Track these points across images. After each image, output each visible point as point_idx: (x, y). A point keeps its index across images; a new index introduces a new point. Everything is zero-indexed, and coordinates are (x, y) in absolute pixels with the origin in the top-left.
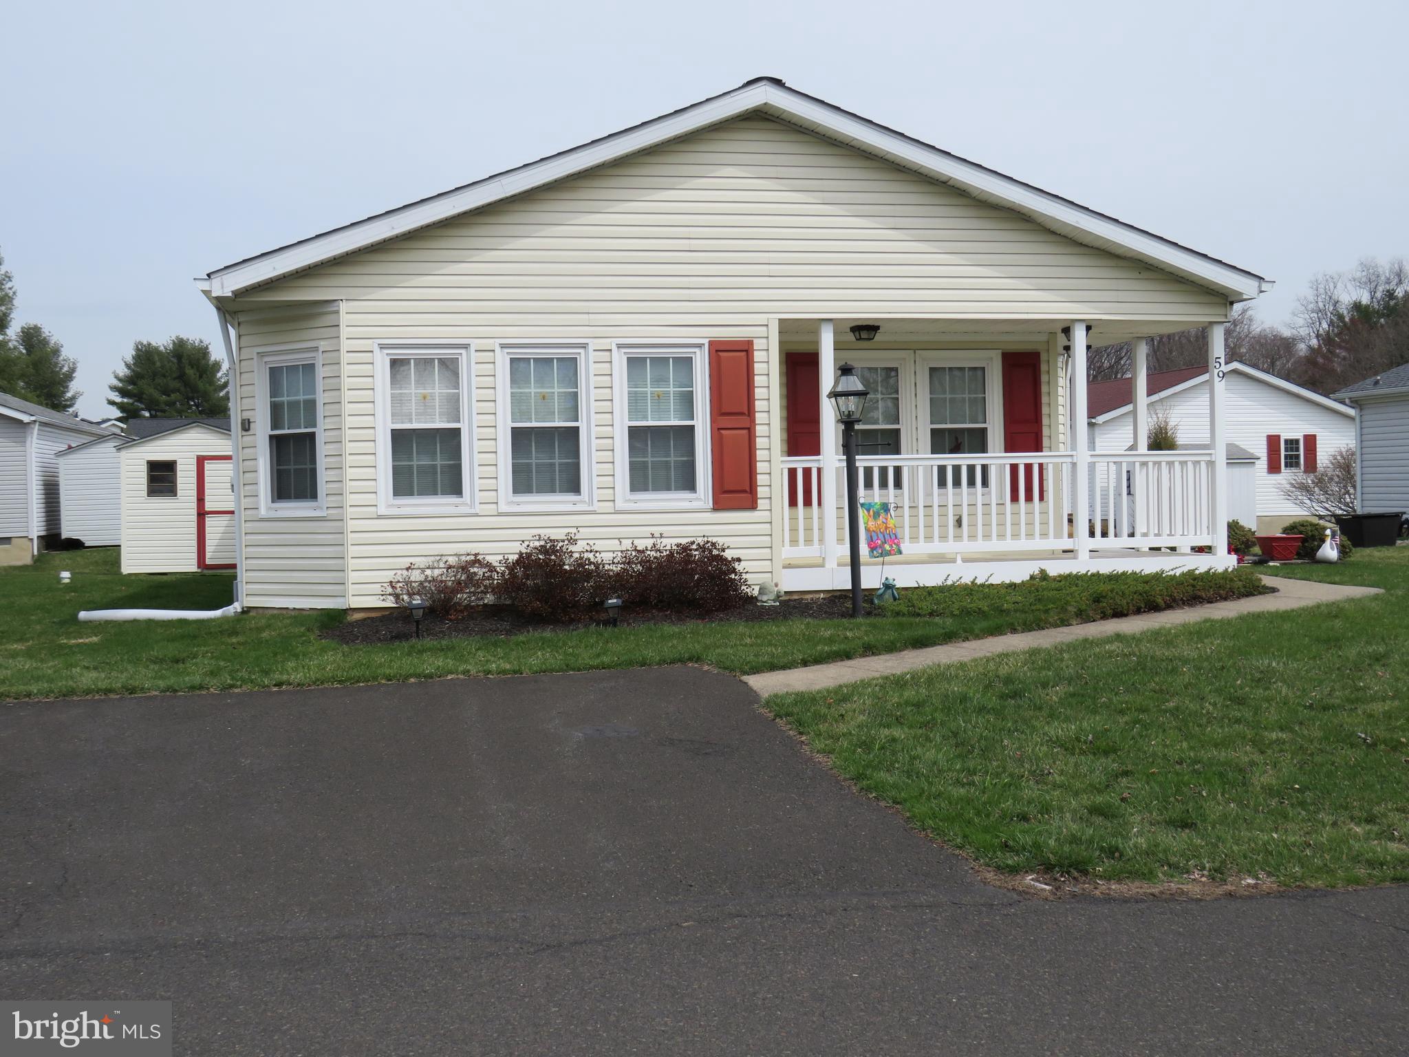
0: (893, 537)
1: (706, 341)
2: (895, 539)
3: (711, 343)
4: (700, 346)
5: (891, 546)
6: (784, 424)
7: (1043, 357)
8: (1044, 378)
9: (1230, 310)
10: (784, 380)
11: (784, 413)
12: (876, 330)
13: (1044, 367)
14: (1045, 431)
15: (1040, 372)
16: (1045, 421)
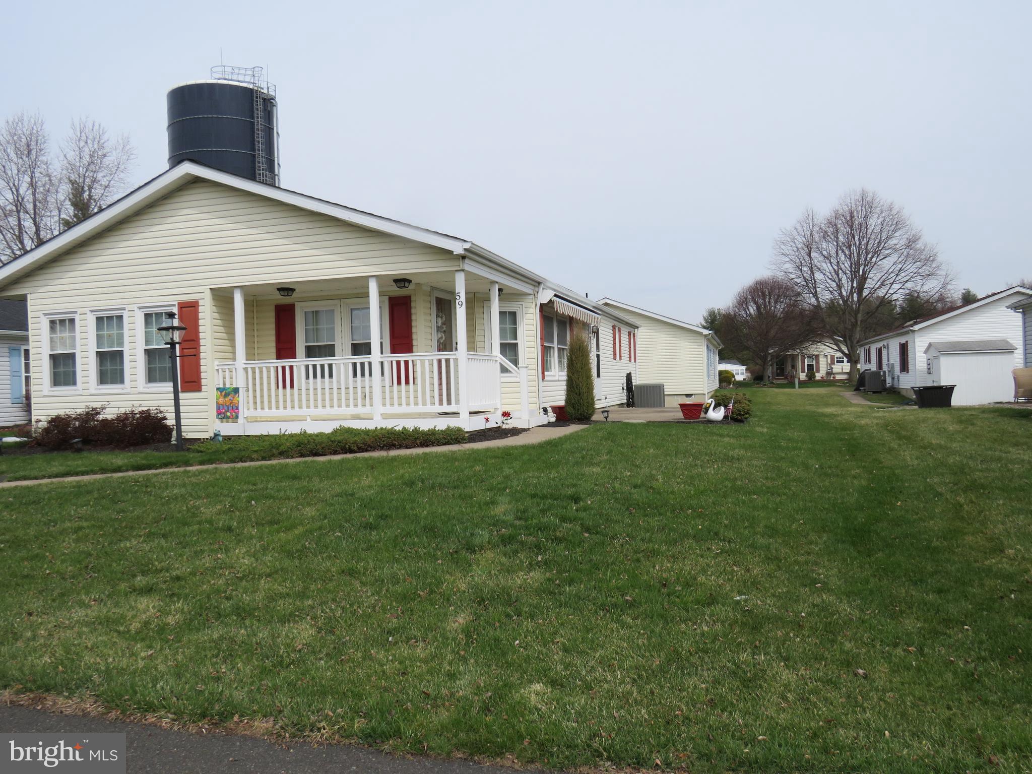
0: (234, 408)
1: (176, 303)
2: (235, 409)
3: (179, 303)
4: (174, 305)
5: (231, 414)
6: (274, 344)
7: (413, 298)
8: (413, 311)
9: (463, 263)
10: (273, 320)
11: (273, 338)
12: (293, 290)
13: (413, 304)
14: (414, 343)
15: (411, 308)
16: (414, 337)
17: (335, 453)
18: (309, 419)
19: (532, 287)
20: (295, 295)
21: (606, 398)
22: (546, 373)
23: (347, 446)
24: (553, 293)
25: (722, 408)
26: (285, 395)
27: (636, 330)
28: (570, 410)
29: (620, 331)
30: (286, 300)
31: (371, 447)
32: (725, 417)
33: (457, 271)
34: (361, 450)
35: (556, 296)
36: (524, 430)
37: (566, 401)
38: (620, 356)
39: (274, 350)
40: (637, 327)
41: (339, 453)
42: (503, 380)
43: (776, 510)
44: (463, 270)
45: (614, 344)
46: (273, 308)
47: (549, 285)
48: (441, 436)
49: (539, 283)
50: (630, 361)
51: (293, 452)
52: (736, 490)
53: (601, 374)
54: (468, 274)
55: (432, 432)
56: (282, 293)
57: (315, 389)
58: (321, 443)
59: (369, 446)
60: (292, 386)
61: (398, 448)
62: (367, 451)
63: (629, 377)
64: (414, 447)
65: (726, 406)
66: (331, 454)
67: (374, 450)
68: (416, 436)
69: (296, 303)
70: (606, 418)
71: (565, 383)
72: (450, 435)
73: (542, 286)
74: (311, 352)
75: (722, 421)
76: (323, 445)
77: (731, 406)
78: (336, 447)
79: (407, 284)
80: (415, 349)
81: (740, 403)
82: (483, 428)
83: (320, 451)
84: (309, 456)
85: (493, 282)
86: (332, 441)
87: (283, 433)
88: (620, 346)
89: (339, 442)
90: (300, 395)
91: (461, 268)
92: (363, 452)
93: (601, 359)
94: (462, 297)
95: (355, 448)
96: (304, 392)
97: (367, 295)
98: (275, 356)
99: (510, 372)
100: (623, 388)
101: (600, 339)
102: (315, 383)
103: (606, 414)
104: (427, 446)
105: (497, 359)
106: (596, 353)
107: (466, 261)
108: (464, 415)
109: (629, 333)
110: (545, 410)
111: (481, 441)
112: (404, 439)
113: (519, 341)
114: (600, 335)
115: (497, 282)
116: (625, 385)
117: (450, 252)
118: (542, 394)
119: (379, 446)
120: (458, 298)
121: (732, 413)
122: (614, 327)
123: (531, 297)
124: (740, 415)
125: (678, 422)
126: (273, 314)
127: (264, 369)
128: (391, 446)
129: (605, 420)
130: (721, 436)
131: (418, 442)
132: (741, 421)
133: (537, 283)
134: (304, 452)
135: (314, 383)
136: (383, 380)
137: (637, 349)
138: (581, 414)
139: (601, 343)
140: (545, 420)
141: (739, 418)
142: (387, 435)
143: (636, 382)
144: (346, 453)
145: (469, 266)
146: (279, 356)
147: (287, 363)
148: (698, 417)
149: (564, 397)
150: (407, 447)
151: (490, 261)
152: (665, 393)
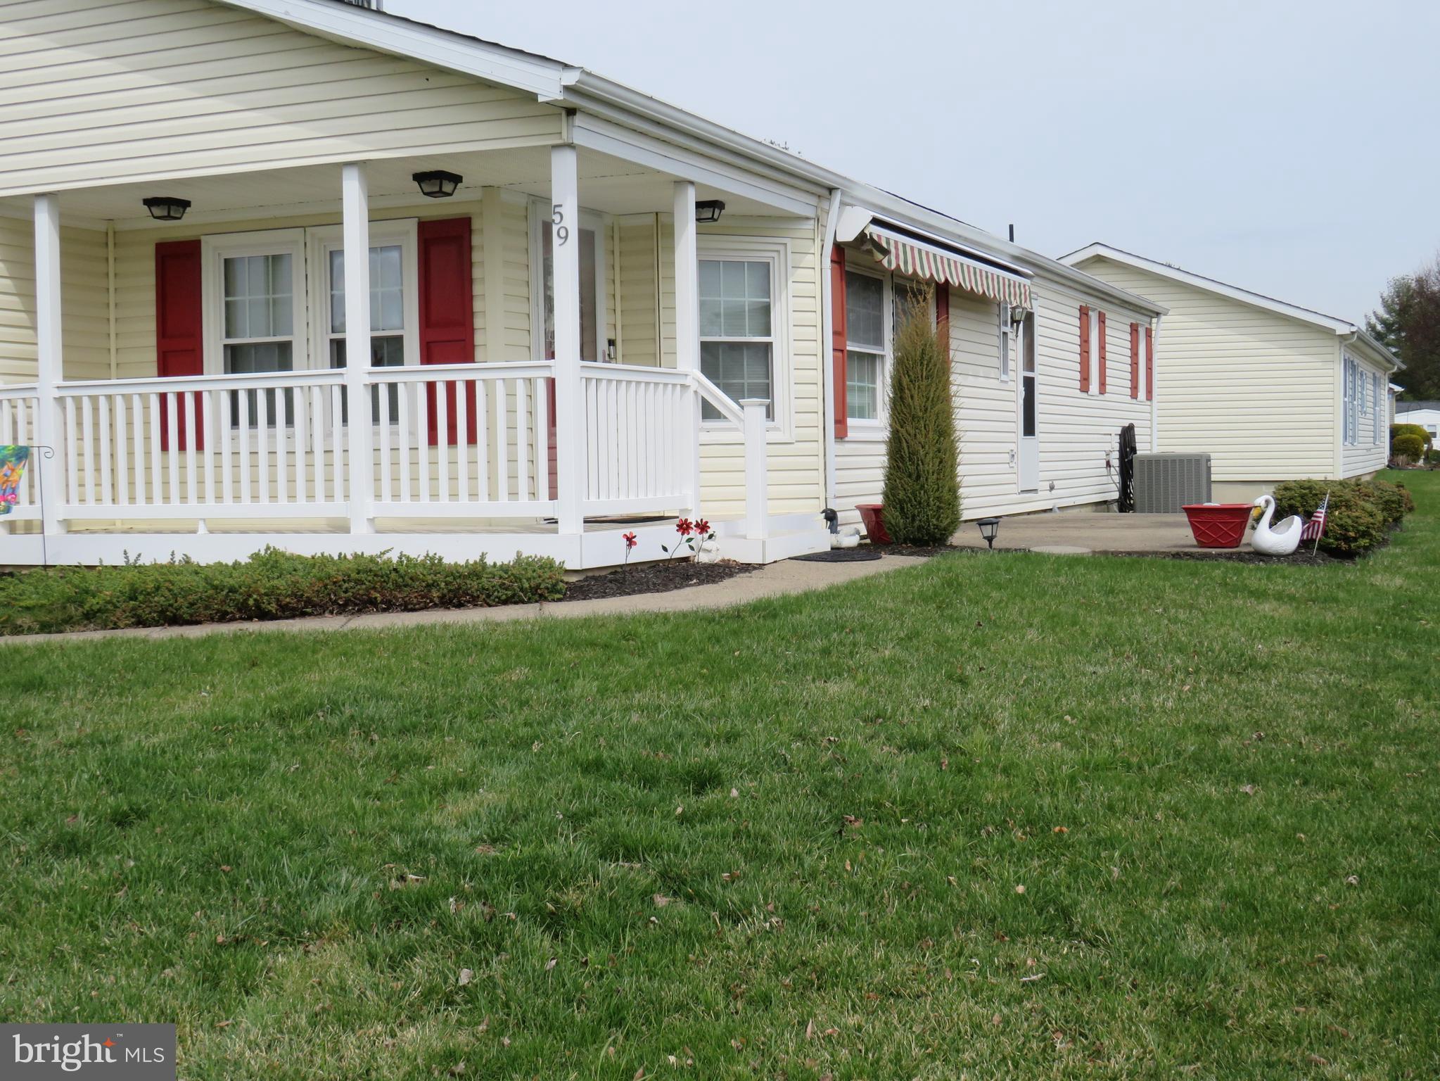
6: (152, 340)
7: (476, 225)
8: (476, 257)
9: (571, 126)
10: (152, 280)
11: (152, 326)
12: (185, 204)
13: (476, 240)
14: (479, 339)
15: (470, 248)
16: (478, 322)
17: (223, 617)
18: (202, 530)
19: (813, 200)
20: (190, 217)
21: (1052, 488)
22: (850, 422)
23: (251, 602)
24: (870, 215)
25: (1297, 520)
26: (183, 467)
27: (1154, 320)
28: (893, 516)
29: (1102, 319)
30: (175, 230)
31: (314, 606)
32: (1305, 544)
33: (555, 147)
34: (289, 611)
35: (875, 221)
36: (747, 568)
37: (886, 495)
38: (1103, 384)
39: (152, 356)
40: (1158, 314)
41: (233, 620)
42: (705, 437)
43: (1287, 840)
44: (571, 146)
45: (1085, 353)
46: (151, 251)
47: (858, 193)
48: (496, 581)
49: (831, 190)
50: (1134, 395)
51: (118, 613)
52: (1204, 763)
53: (1038, 427)
54: (585, 156)
55: (477, 571)
56: (158, 211)
57: (254, 453)
58: (186, 592)
59: (309, 602)
60: (200, 446)
61: (384, 610)
62: (303, 615)
63: (1127, 437)
64: (425, 608)
65: (1308, 516)
66: (212, 620)
67: (321, 614)
68: (430, 579)
69: (203, 239)
70: (990, 539)
71: (883, 449)
72: (518, 579)
73: (837, 197)
74: (237, 359)
75: (1294, 553)
76: (192, 598)
77: (1321, 515)
78: (223, 602)
79: (447, 187)
80: (479, 353)
81: (1348, 507)
82: (620, 560)
83: (185, 612)
84: (156, 624)
85: (681, 183)
86: (215, 588)
87: (132, 561)
88: (1102, 358)
89: (232, 590)
90: (218, 467)
91: (565, 138)
92: (293, 617)
93: (1038, 389)
94: (568, 219)
95: (273, 607)
96: (226, 459)
97: (335, 220)
98: (154, 368)
99: (725, 418)
100: (1108, 464)
101: (1038, 340)
102: (253, 438)
103: (988, 530)
104: (460, 605)
105: (688, 382)
106: (1022, 374)
107: (578, 120)
108: (571, 526)
109: (1134, 329)
110: (831, 516)
111: (604, 595)
112: (398, 587)
113: (777, 338)
114: (1038, 330)
115: (692, 183)
116: (1116, 455)
117: (531, 97)
118: (833, 476)
119: (335, 602)
120: (556, 218)
121: (1325, 533)
122: (1084, 312)
123: (810, 225)
124: (1347, 539)
125: (1176, 556)
126: (151, 265)
127: (136, 400)
128: (364, 604)
129: (986, 543)
130: (1260, 595)
131: (435, 594)
132: (1349, 555)
133: (822, 189)
134: (145, 613)
135: (251, 437)
136: (376, 434)
137: (1156, 370)
138: (920, 528)
139: (1038, 349)
140: (823, 541)
141: (1344, 546)
142: (354, 575)
143: (1143, 448)
144: (250, 619)
145: (583, 133)
146: (165, 369)
147: (185, 384)
148: (1236, 543)
149: (881, 486)
150: (407, 607)
151: (658, 123)
152: (1214, 478)
